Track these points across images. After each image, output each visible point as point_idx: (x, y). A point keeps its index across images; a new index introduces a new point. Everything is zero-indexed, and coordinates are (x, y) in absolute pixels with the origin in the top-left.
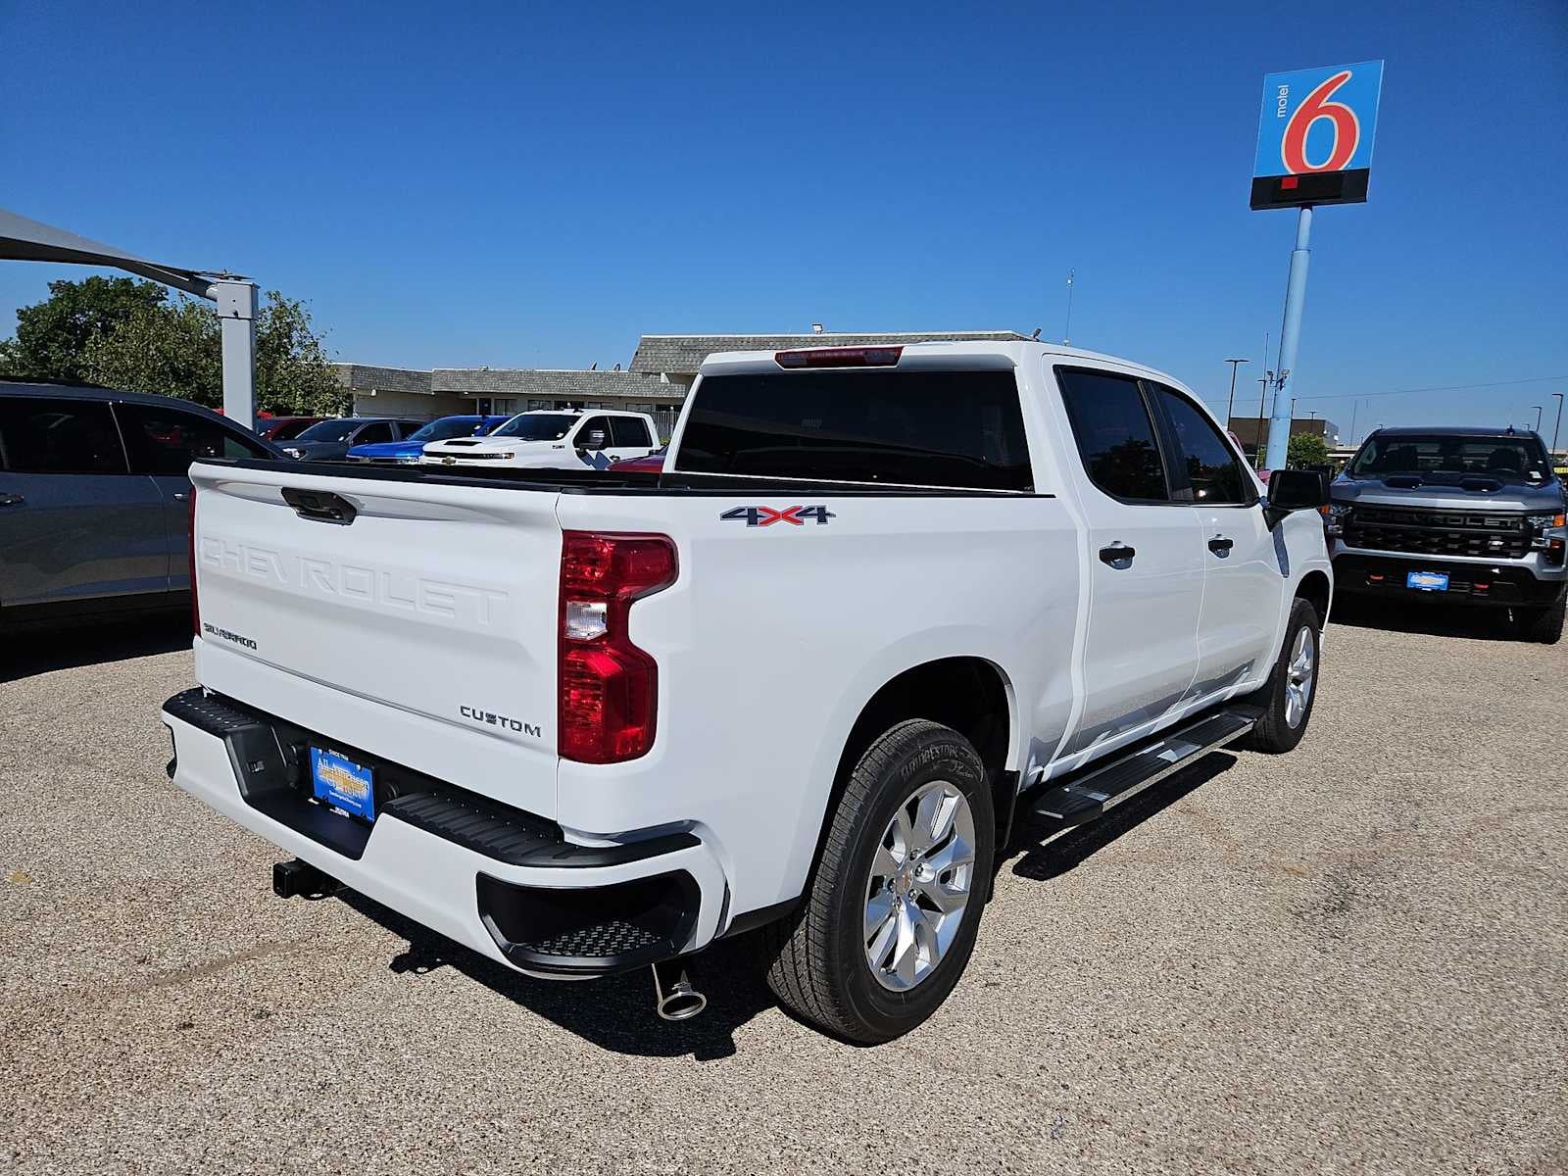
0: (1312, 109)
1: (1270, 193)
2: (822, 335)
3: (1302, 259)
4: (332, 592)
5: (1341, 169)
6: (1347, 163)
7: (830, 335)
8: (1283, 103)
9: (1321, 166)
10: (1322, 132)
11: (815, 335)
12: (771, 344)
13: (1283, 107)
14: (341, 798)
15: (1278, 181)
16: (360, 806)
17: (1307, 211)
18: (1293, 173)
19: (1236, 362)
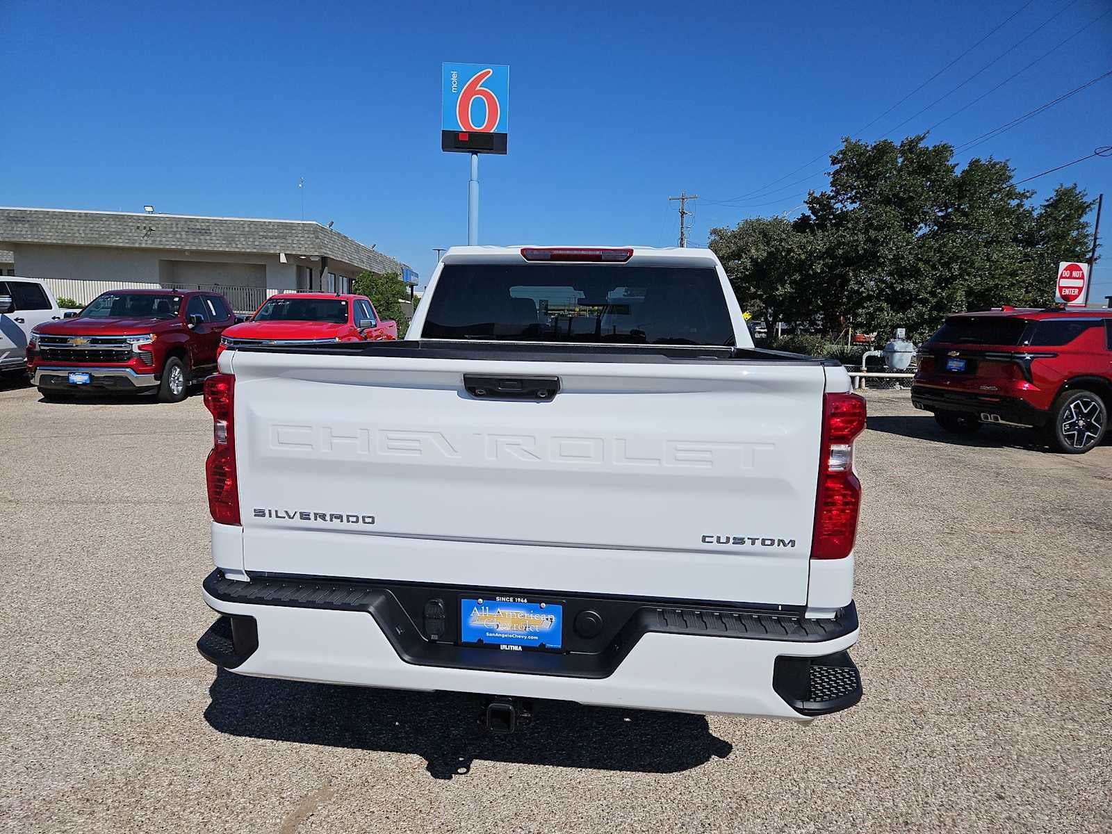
0: (471, 91)
1: (454, 142)
2: (153, 215)
3: (475, 186)
4: (537, 460)
5: (492, 132)
6: (495, 128)
7: (160, 215)
8: (455, 83)
9: (481, 128)
10: (479, 105)
11: (148, 215)
12: (104, 219)
13: (455, 86)
14: (503, 636)
15: (456, 134)
16: (536, 638)
17: (475, 156)
18: (464, 130)
19: (439, 250)
